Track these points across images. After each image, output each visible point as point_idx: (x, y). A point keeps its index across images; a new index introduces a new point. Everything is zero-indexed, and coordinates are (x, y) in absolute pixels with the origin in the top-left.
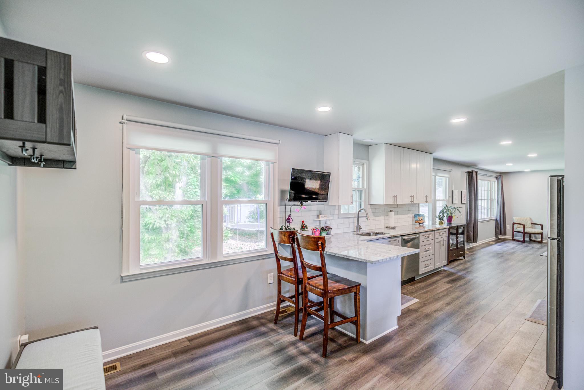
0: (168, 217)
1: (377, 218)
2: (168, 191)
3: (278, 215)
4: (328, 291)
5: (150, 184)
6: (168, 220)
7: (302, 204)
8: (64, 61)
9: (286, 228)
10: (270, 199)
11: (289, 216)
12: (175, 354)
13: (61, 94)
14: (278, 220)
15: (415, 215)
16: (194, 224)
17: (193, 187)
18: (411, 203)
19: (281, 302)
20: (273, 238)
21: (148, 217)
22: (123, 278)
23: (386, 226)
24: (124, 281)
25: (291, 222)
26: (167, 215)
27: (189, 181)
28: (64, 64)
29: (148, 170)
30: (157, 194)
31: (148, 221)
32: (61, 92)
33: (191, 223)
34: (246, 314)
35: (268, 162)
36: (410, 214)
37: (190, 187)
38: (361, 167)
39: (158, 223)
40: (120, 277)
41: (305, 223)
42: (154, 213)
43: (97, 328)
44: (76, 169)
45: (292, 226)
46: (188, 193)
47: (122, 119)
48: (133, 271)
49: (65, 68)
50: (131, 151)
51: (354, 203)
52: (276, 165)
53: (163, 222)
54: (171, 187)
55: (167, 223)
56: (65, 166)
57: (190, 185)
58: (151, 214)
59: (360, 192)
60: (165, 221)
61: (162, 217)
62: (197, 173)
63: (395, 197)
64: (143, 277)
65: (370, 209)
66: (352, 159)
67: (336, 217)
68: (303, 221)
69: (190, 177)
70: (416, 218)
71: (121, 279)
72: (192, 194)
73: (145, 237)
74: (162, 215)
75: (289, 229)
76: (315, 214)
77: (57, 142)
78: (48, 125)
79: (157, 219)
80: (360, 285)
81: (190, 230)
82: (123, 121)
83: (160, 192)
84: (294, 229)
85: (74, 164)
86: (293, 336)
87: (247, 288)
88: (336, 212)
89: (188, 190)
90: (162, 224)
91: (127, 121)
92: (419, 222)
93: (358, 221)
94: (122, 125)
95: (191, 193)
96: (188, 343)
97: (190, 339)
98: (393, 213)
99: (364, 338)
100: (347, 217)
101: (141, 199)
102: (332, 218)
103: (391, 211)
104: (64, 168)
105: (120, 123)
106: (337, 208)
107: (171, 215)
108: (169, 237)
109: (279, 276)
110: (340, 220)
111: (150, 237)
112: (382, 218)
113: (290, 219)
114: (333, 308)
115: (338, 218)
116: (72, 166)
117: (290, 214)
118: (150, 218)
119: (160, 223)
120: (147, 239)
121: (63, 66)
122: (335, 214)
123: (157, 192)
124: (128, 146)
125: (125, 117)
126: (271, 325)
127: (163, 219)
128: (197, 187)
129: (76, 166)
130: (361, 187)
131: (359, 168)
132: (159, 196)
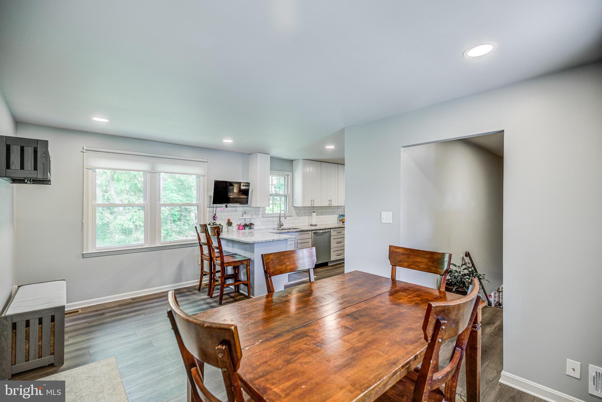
0: (136, 219)
1: (301, 218)
2: (137, 196)
3: (208, 214)
4: (224, 262)
5: (119, 190)
6: (136, 221)
7: (226, 206)
8: (45, 143)
9: (213, 224)
10: (200, 203)
11: (215, 215)
12: (120, 306)
13: (44, 158)
14: (207, 218)
15: (339, 215)
16: (171, 228)
17: (170, 192)
18: (329, 205)
19: (203, 276)
20: (197, 230)
21: (118, 219)
22: (84, 255)
23: (310, 224)
24: (84, 257)
25: (216, 219)
26: (135, 217)
27: (165, 186)
28: (45, 145)
29: (118, 177)
30: (126, 199)
31: (118, 223)
32: (44, 157)
33: (167, 227)
34: (179, 285)
35: (198, 176)
36: (335, 215)
37: (166, 191)
38: (286, 177)
39: (127, 225)
40: (82, 254)
41: (231, 221)
42: (123, 215)
43: (65, 280)
44: (50, 184)
45: (218, 222)
46: (164, 197)
47: (83, 150)
48: (90, 251)
49: (45, 146)
50: (89, 170)
51: (270, 205)
52: (206, 177)
53: (131, 223)
54: (141, 192)
55: (135, 224)
56: (44, 183)
57: (166, 190)
58: (121, 216)
59: (286, 196)
60: (134, 222)
61: (131, 219)
62: (176, 178)
63: (313, 201)
64: (99, 255)
65: (294, 211)
66: (270, 171)
67: (260, 216)
68: (229, 220)
69: (167, 182)
70: (340, 218)
71: (82, 256)
72: (169, 199)
73: (116, 237)
74: (131, 217)
75: (215, 224)
76: (241, 213)
77: (42, 178)
78: (38, 171)
79: (126, 220)
80: (250, 259)
81: (167, 234)
82: (83, 151)
83: (130, 197)
84: (220, 224)
85: (49, 182)
86: (207, 296)
87: (180, 267)
88: (261, 212)
89: (164, 195)
90: (131, 225)
91: (86, 151)
92: (342, 221)
93: (280, 220)
94: (83, 153)
95: (167, 198)
96: (131, 301)
97: (133, 299)
98: (315, 214)
99: (253, 295)
100: (272, 216)
101: (97, 203)
102: (256, 217)
103: (314, 212)
104: (43, 184)
105: (82, 152)
106: (261, 209)
107: (139, 217)
108: (137, 237)
109: (202, 257)
110: (263, 219)
111: (120, 237)
112: (307, 217)
113: (215, 217)
114: (239, 278)
115: (263, 217)
116: (48, 183)
117: (216, 214)
118: (120, 220)
119: (128, 225)
120: (118, 239)
121: (44, 146)
122: (260, 214)
123: (127, 197)
124: (87, 167)
125: (85, 148)
126: (196, 292)
127: (132, 221)
128: (174, 192)
129: (50, 183)
130: (286, 193)
131: (285, 178)
132: (129, 201)
